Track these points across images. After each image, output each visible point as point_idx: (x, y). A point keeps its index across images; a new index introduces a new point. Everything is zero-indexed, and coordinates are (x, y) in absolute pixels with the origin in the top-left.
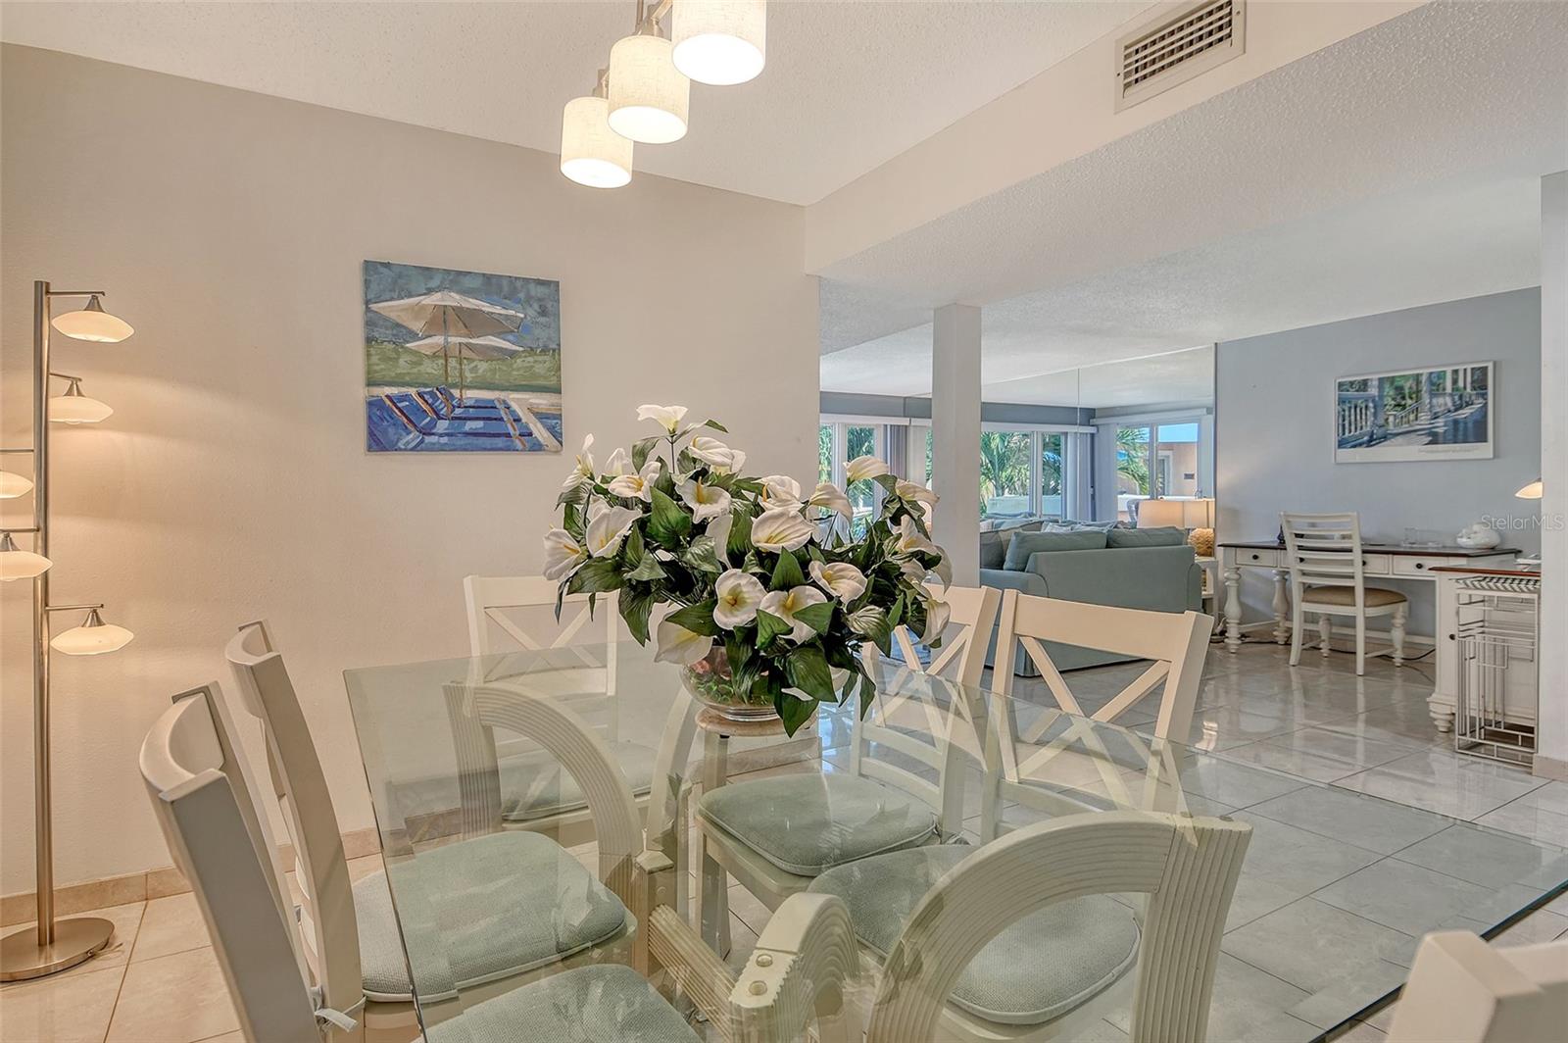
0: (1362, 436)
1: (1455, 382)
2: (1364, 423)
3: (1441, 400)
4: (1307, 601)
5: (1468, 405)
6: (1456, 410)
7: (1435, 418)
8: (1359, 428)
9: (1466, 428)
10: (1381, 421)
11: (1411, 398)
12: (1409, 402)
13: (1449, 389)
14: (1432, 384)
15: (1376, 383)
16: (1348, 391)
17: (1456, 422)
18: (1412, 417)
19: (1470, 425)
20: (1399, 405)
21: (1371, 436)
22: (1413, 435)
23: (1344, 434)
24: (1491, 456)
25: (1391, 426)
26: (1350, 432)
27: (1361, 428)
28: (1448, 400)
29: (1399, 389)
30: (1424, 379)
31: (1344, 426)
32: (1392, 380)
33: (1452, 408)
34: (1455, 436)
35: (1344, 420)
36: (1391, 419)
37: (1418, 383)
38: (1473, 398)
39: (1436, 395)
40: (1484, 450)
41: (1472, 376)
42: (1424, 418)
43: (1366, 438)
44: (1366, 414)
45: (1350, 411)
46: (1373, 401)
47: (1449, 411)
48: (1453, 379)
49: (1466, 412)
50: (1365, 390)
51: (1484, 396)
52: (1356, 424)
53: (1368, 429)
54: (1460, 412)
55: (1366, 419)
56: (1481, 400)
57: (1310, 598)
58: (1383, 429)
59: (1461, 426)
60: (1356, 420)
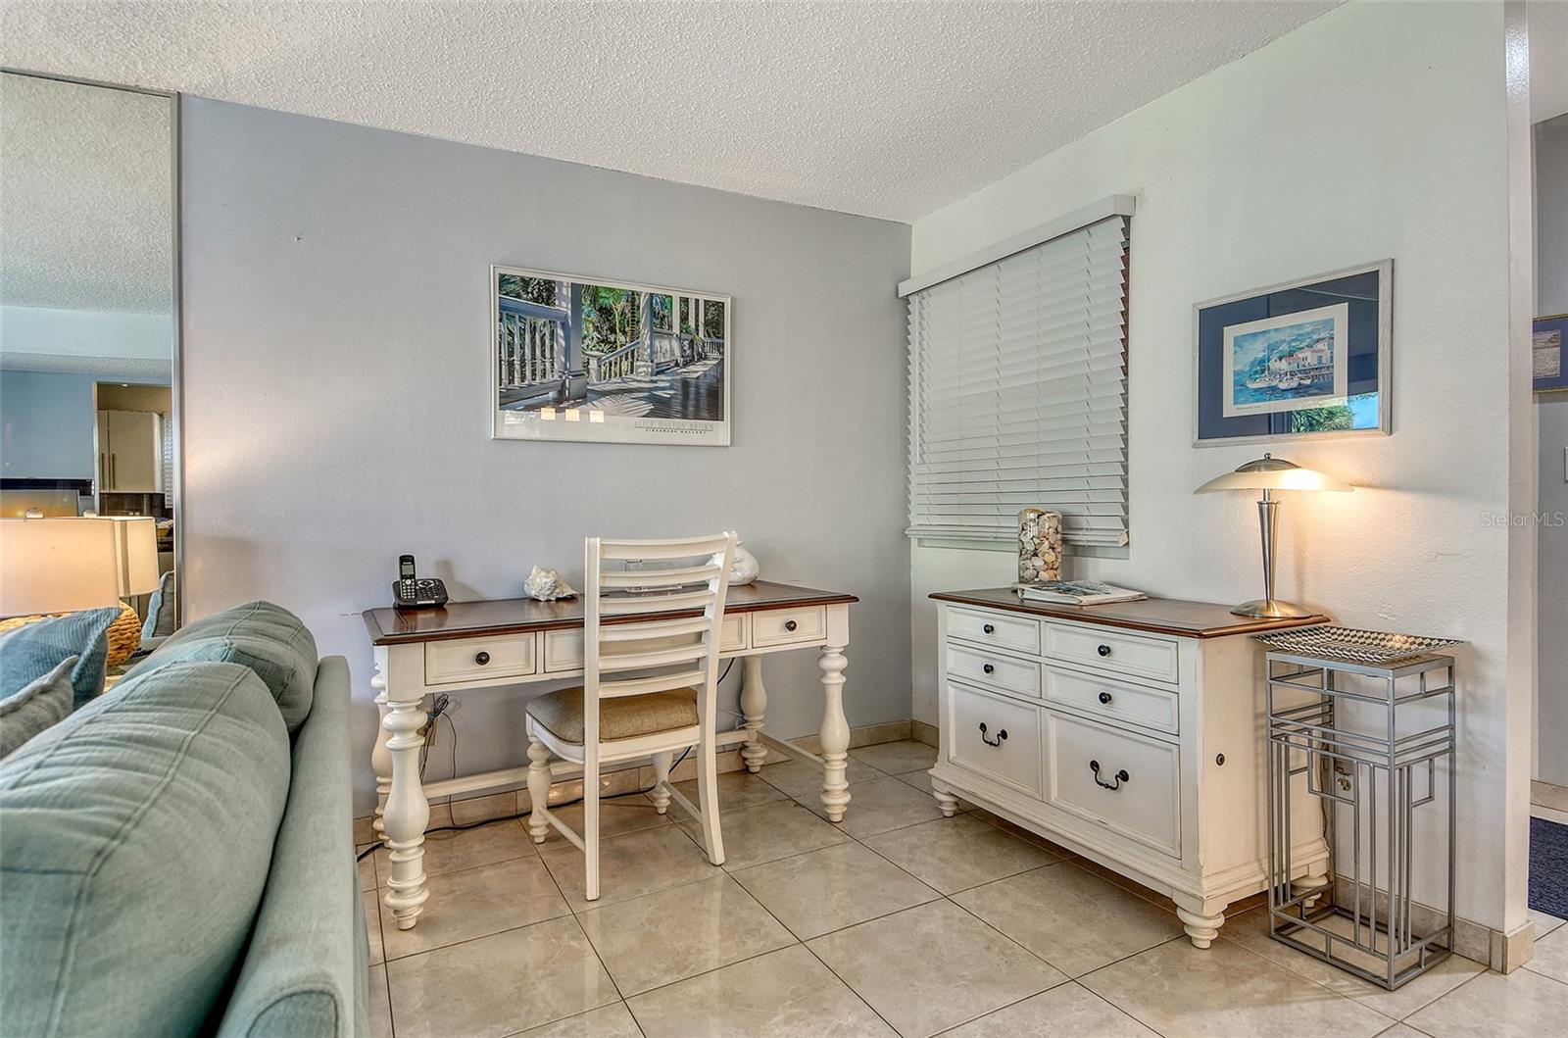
0: (547, 389)
1: (684, 318)
2: (548, 365)
3: (666, 344)
4: (611, 739)
5: (700, 358)
6: (686, 364)
7: (658, 373)
8: (539, 373)
9: (698, 393)
10: (577, 367)
11: (624, 333)
12: (621, 338)
13: (676, 330)
14: (654, 314)
15: (567, 292)
16: (518, 296)
17: (685, 384)
18: (625, 365)
19: (703, 391)
20: (605, 341)
21: (561, 392)
22: (627, 398)
23: (511, 381)
24: (729, 444)
25: (593, 377)
26: (523, 379)
27: (544, 375)
28: (676, 345)
29: (606, 312)
30: (643, 302)
31: (511, 364)
32: (595, 293)
33: (681, 360)
34: (685, 406)
35: (511, 354)
36: (593, 364)
37: (634, 308)
38: (707, 349)
39: (662, 335)
40: (719, 432)
41: (706, 315)
42: (643, 368)
43: (552, 395)
44: (552, 346)
45: (522, 337)
46: (564, 326)
47: (677, 365)
48: (682, 313)
49: (698, 370)
50: (549, 301)
51: (720, 347)
52: (533, 365)
53: (556, 377)
54: (692, 368)
55: (552, 358)
56: (716, 354)
57: (616, 731)
58: (580, 381)
59: (692, 390)
60: (534, 357)
